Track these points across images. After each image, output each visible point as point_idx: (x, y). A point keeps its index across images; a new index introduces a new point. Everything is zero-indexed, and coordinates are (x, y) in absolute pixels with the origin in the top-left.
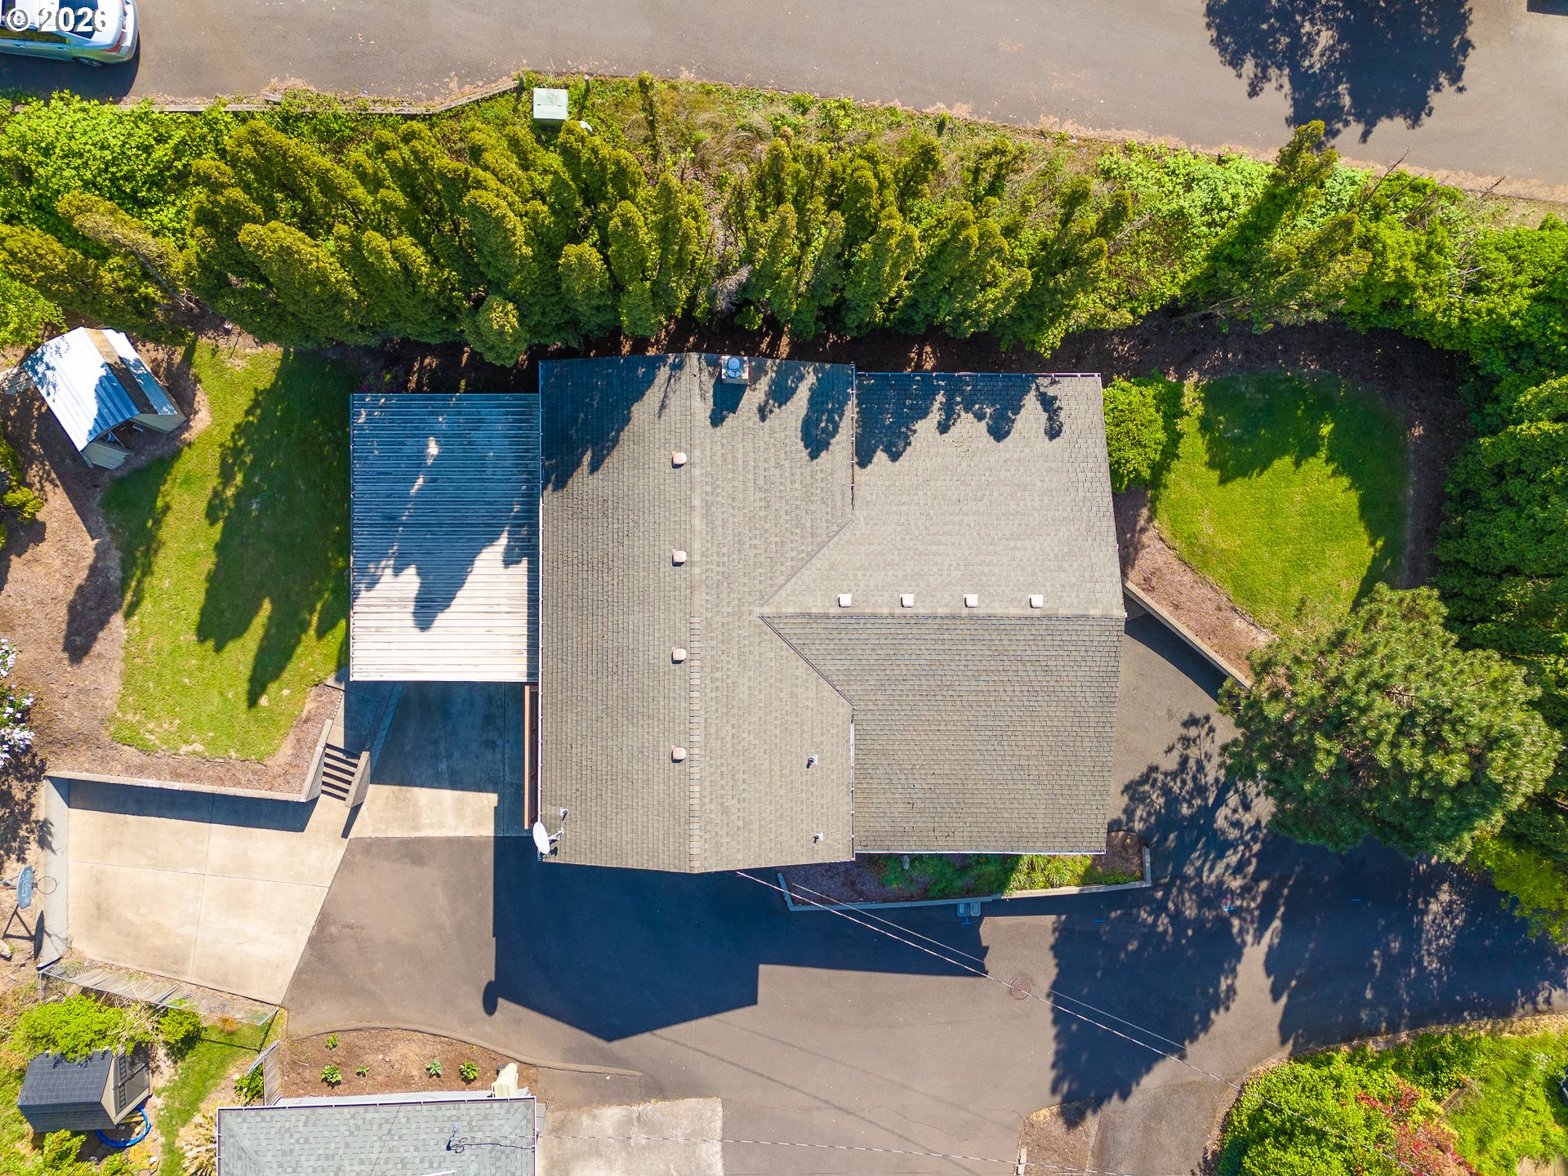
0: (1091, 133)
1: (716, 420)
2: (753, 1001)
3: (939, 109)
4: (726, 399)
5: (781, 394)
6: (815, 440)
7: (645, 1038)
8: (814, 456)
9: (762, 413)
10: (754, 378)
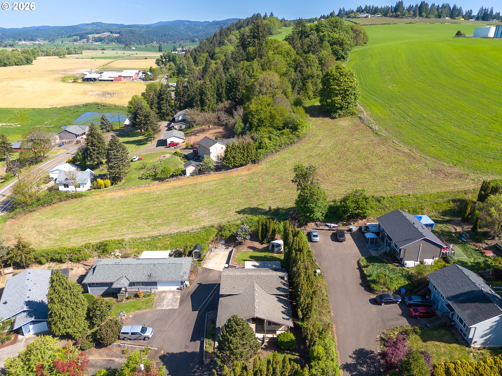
0: (334, 332)
1: (280, 277)
2: (193, 311)
3: (332, 312)
4: (282, 278)
5: (284, 284)
6: (278, 289)
7: (190, 299)
8: (276, 288)
9: (281, 282)
10: (286, 281)
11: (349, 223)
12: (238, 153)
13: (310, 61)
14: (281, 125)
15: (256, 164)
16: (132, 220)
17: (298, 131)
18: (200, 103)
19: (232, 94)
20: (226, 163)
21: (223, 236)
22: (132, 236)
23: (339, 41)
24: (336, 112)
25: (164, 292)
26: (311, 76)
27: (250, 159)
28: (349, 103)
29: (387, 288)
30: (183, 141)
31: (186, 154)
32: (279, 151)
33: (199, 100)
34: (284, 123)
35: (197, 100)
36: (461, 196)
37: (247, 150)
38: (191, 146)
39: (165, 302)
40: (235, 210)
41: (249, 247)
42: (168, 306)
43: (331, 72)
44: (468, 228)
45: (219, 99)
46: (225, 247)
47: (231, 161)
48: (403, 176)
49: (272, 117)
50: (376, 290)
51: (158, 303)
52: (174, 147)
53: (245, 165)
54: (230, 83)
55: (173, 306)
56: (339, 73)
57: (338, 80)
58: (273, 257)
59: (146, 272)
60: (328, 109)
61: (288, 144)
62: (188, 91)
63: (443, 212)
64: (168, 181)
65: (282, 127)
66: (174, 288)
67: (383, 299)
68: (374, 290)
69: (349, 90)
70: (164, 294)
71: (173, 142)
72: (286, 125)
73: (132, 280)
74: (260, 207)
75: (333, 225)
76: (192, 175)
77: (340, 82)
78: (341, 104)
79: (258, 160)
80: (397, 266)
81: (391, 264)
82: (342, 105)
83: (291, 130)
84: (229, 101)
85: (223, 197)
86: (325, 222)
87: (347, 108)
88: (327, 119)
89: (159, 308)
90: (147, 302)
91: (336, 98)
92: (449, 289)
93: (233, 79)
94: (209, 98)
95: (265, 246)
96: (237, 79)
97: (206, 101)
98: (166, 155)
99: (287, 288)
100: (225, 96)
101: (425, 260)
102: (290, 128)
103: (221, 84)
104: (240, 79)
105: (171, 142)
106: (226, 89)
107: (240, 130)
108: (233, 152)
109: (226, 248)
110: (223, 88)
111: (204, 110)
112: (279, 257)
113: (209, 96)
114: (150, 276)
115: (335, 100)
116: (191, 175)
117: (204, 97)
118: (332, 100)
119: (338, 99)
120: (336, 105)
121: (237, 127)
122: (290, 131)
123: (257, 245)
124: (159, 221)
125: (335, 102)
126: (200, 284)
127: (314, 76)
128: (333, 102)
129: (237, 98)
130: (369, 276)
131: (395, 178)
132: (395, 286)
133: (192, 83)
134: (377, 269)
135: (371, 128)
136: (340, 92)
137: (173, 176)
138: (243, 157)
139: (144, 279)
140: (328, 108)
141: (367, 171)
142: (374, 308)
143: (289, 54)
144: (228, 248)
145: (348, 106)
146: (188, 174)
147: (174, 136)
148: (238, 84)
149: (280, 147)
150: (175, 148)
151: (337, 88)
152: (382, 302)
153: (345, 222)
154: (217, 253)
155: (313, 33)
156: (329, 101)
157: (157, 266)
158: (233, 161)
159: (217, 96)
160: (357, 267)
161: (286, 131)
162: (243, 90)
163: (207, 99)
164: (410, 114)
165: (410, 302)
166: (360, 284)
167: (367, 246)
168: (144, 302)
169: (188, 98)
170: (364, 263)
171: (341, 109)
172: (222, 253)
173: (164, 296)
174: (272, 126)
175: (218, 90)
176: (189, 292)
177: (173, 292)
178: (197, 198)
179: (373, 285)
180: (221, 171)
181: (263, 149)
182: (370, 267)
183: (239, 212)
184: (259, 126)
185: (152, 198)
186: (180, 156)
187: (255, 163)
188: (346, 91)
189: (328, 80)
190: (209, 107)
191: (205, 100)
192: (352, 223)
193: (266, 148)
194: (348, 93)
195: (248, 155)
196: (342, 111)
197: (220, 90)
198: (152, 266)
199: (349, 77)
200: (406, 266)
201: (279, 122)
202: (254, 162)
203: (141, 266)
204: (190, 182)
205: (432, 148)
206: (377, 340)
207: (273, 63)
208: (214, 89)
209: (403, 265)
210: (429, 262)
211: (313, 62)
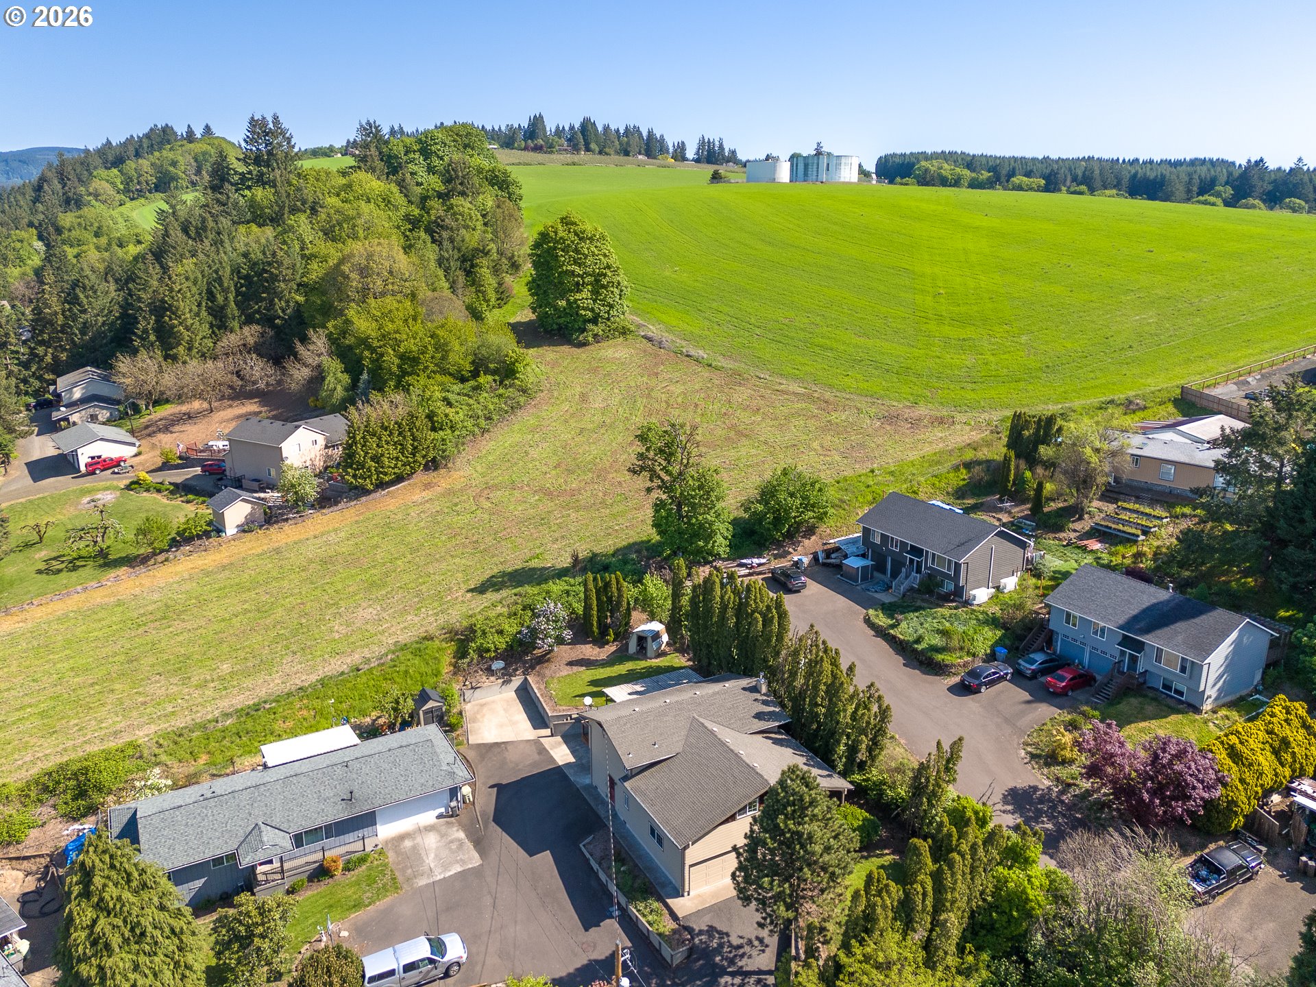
1: (746, 689)
2: (531, 854)
5: (765, 703)
6: (759, 716)
8: (754, 717)
9: (756, 700)
10: (764, 695)
11: (784, 551)
12: (388, 443)
13: (463, 216)
14: (469, 367)
15: (442, 471)
16: (117, 686)
17: (517, 379)
18: (157, 337)
19: (260, 307)
20: (354, 476)
21: (488, 650)
22: (153, 728)
23: (496, 176)
24: (583, 330)
25: (402, 837)
26: (482, 251)
27: (424, 457)
28: (611, 306)
29: (968, 653)
30: (134, 450)
31: (179, 480)
32: (488, 431)
33: (153, 329)
34: (473, 363)
35: (145, 331)
36: (969, 455)
37: (412, 435)
38: (180, 458)
39: (430, 861)
40: (464, 587)
41: (571, 664)
42: (445, 867)
43: (556, 233)
44: (1022, 511)
45: (220, 322)
46: (500, 681)
47: (369, 470)
48: (829, 438)
49: (442, 348)
50: (953, 665)
51: (409, 871)
52: (111, 471)
53: (410, 475)
54: (247, 277)
55: (463, 862)
56: (576, 234)
57: (577, 251)
58: (651, 667)
59: (329, 793)
60: (559, 324)
61: (506, 412)
62: (84, 311)
63: (957, 492)
64: (167, 560)
65: (470, 372)
66: (429, 817)
67: (981, 676)
68: (946, 666)
69: (605, 275)
70: (408, 844)
71: (99, 457)
72: (479, 367)
73: (295, 829)
74: (534, 564)
75: (756, 561)
76: (245, 529)
77: (583, 254)
78: (592, 310)
79: (443, 457)
80: (956, 608)
81: (941, 606)
82: (597, 311)
83: (497, 378)
84: (256, 328)
85: (399, 562)
86: (734, 560)
87: (608, 319)
88: (565, 349)
89: (422, 882)
90: (371, 881)
91: (578, 296)
92: (1110, 611)
93: (255, 264)
94: (190, 322)
95: (611, 648)
96: (270, 264)
97: (179, 331)
98: (99, 496)
99: (777, 710)
100: (236, 313)
101: (1003, 581)
102: (494, 372)
103: (219, 280)
104: (280, 264)
105: (93, 458)
106: (238, 293)
107: (340, 392)
108: (373, 442)
109: (504, 683)
110: (225, 291)
111: (174, 358)
112: (667, 664)
113: (188, 315)
114: (350, 799)
115: (576, 300)
116: (244, 531)
117: (171, 319)
118: (568, 300)
119: (584, 296)
120: (583, 312)
121: (331, 386)
122: (495, 381)
123: (589, 651)
124: (226, 668)
125: (578, 307)
126: (500, 788)
127: (489, 251)
128: (573, 307)
129: (279, 317)
130: (918, 641)
131: (815, 445)
132: (982, 648)
133: (92, 288)
134: (922, 624)
135: (688, 356)
136: (586, 280)
137: (175, 544)
138: (403, 453)
139: (336, 813)
140: (561, 321)
141: (744, 441)
142: (969, 701)
143: (389, 201)
144: (509, 682)
145: (609, 314)
146: (231, 530)
147: (102, 439)
148: (274, 278)
149: (487, 422)
150: (114, 473)
151: (578, 270)
152: (980, 685)
153: (774, 549)
154: (483, 701)
155: (414, 159)
156: (562, 303)
157: (355, 765)
158: (376, 468)
159: (209, 314)
160: (873, 633)
161: (484, 379)
162: (293, 295)
163: (181, 324)
164: (753, 321)
165: (1033, 667)
166: (904, 665)
167: (859, 588)
168: (358, 883)
169: (83, 333)
170: (882, 620)
171: (594, 321)
172: (497, 697)
173: (414, 848)
174: (444, 372)
175: (211, 296)
176: (483, 814)
177: (430, 828)
178: (312, 583)
179: (939, 657)
180: (336, 503)
181: (441, 429)
182: (904, 625)
183: (481, 589)
184: (405, 373)
185: (143, 615)
186: (159, 491)
187: (436, 469)
188: (598, 277)
189: (551, 253)
190: (190, 349)
191: (173, 327)
192: (790, 550)
193: (451, 427)
194: (604, 282)
195: (415, 448)
196: (597, 325)
197: (220, 298)
198: (339, 771)
199: (599, 244)
200: (975, 602)
201: (459, 357)
202: (433, 465)
203: (303, 779)
204: (251, 549)
205: (846, 379)
206: (1026, 761)
207: (359, 222)
208: (197, 297)
209: (967, 603)
210: (1010, 583)
211: (471, 218)
